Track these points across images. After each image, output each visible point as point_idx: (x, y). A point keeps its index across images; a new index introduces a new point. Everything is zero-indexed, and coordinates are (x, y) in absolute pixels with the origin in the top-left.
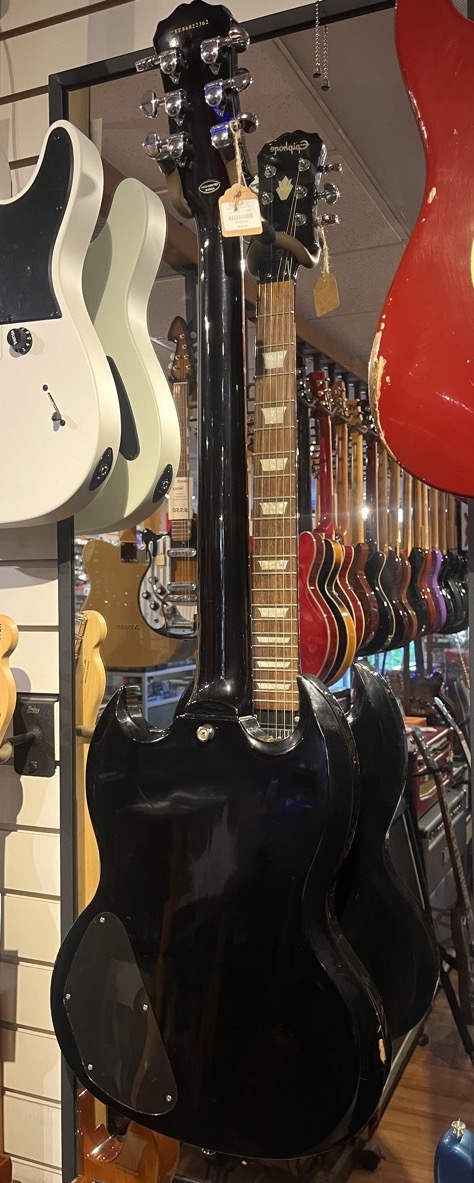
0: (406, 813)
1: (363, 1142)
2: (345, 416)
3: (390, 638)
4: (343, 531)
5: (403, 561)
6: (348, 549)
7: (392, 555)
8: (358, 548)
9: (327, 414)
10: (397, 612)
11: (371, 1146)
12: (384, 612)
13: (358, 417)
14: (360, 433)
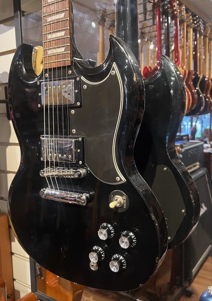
0: (207, 173)
1: (186, 287)
2: (185, 19)
3: (202, 108)
4: (183, 66)
5: (208, 80)
6: (185, 71)
7: (204, 77)
8: (189, 72)
9: (177, 17)
10: (205, 99)
11: (189, 289)
12: (200, 99)
13: (190, 21)
14: (191, 27)
